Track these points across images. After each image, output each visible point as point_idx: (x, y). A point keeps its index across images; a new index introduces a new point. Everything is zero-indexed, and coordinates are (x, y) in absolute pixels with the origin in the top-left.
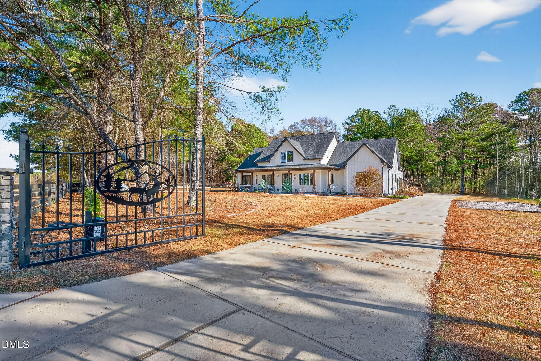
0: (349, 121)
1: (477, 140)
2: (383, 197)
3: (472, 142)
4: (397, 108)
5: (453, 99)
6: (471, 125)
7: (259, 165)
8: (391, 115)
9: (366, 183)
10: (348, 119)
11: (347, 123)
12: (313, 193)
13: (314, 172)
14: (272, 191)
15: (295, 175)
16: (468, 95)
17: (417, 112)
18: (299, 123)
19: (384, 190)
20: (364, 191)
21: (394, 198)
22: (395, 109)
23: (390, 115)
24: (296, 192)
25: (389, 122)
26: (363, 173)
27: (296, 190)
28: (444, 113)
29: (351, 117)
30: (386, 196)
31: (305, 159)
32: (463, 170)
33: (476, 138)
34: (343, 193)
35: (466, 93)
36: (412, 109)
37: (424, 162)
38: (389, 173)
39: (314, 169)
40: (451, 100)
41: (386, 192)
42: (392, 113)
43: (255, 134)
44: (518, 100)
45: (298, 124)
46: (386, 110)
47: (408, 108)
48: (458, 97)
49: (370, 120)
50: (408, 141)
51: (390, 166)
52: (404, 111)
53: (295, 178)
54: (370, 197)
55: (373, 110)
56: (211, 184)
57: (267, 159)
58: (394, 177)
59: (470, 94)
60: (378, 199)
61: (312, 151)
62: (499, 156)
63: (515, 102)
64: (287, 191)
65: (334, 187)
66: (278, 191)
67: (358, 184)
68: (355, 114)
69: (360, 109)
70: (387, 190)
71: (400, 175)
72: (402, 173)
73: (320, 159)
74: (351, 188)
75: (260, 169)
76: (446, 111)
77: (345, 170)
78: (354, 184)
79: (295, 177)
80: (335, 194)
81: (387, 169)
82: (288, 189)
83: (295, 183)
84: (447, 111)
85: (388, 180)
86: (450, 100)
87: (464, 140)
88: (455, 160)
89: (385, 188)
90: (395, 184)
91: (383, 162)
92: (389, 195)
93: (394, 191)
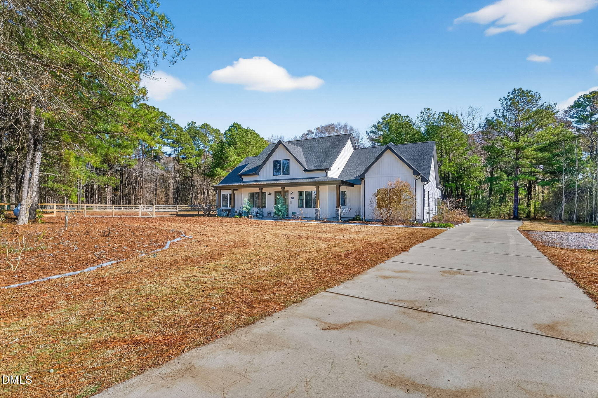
0: (374, 130)
1: (536, 150)
2: (416, 226)
3: (529, 151)
4: (433, 111)
5: (504, 97)
6: (528, 130)
7: (245, 178)
8: (426, 120)
9: (390, 204)
10: (374, 126)
11: (372, 132)
12: (316, 219)
13: (318, 188)
14: (259, 216)
15: (293, 192)
16: (523, 92)
17: (457, 117)
18: (313, 130)
19: (417, 214)
20: (389, 215)
21: (432, 227)
22: (430, 113)
23: (424, 120)
24: (294, 217)
25: (422, 130)
26: (386, 190)
27: (294, 214)
28: (493, 115)
29: (377, 124)
30: (419, 223)
31: (306, 171)
32: (517, 189)
33: (535, 146)
34: (357, 219)
35: (521, 89)
36: (451, 112)
37: (466, 179)
38: (424, 191)
39: (318, 184)
40: (502, 98)
41: (421, 218)
42: (426, 118)
43: (253, 142)
44: (577, 105)
45: (313, 133)
46: (419, 114)
47: (447, 112)
48: (510, 94)
49: (399, 126)
50: (446, 153)
51: (425, 180)
52: (441, 115)
53: (293, 198)
54: (396, 224)
55: (403, 115)
56: (177, 206)
57: (255, 171)
58: (431, 196)
59: (526, 90)
60: (409, 229)
61: (316, 159)
62: (566, 170)
63: (573, 107)
64: (279, 216)
65: (344, 211)
66: (269, 216)
67: (380, 206)
68: (381, 121)
69: (388, 115)
70: (421, 215)
71: (438, 194)
72: (440, 192)
73: (326, 170)
74: (370, 211)
75: (246, 184)
76: (495, 113)
77: (362, 185)
78: (375, 205)
79: (292, 196)
80: (347, 221)
81: (422, 184)
82: (280, 213)
83: (293, 205)
84: (498, 112)
85: (424, 200)
86: (500, 99)
87: (518, 149)
88: (505, 176)
89: (419, 211)
90: (432, 206)
91: (416, 173)
92: (424, 222)
93: (432, 216)
